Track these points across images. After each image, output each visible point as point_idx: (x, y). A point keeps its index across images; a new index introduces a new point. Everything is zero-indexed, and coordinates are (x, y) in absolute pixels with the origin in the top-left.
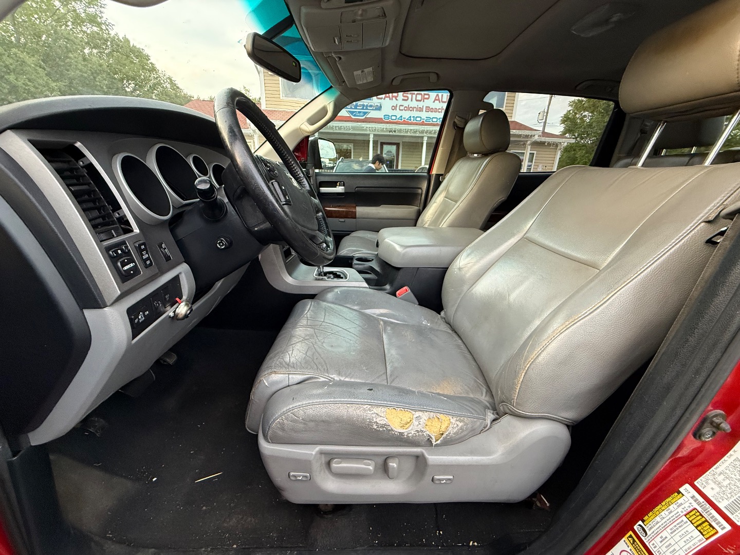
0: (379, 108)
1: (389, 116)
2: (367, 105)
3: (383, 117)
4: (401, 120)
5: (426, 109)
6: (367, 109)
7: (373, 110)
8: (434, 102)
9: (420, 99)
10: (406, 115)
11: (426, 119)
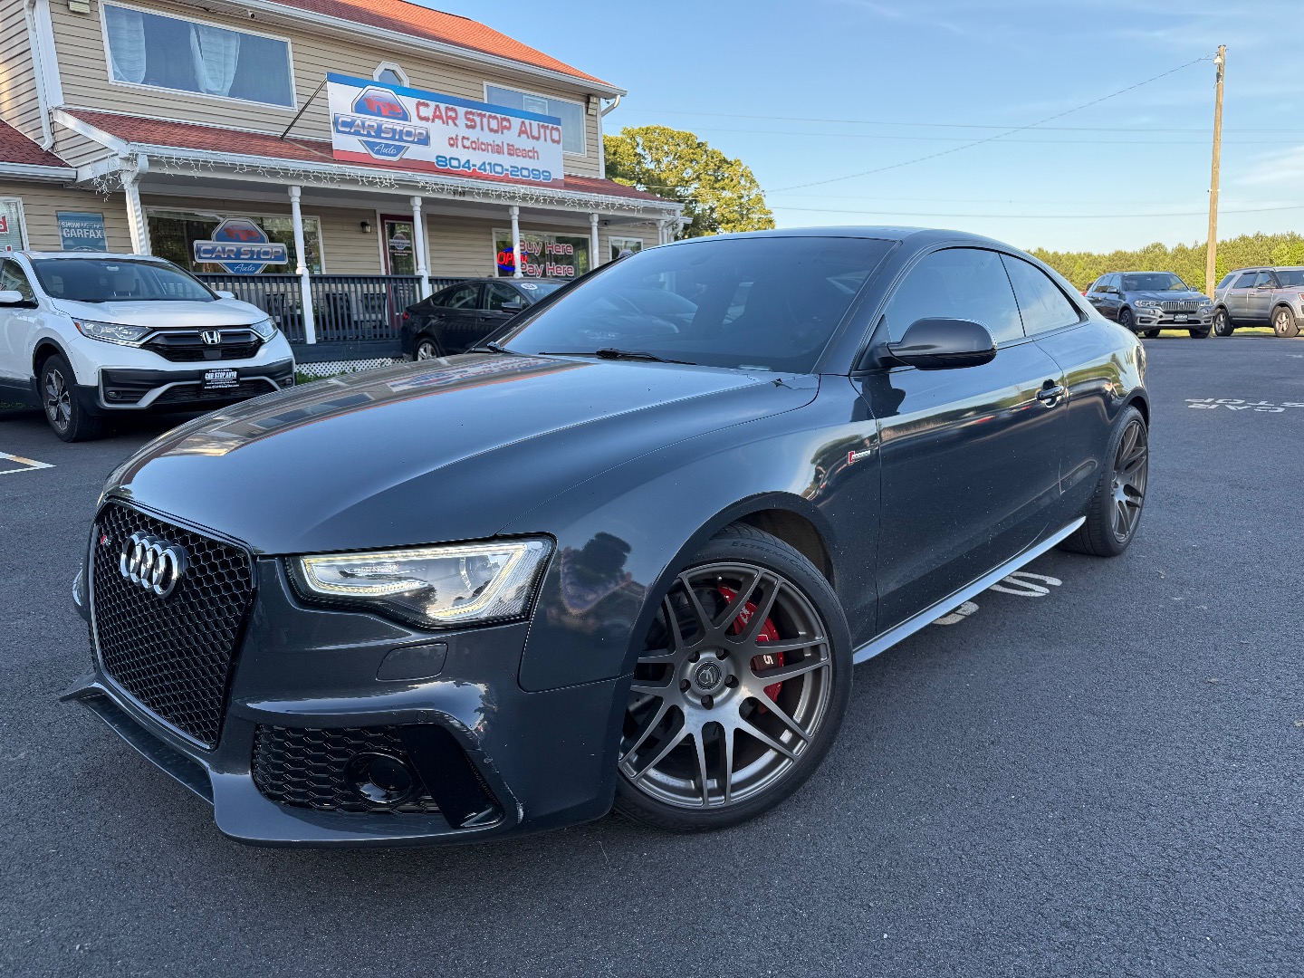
0: (424, 140)
1: (444, 157)
2: (401, 131)
3: (435, 161)
4: (469, 168)
5: (509, 149)
6: (401, 140)
7: (413, 142)
8: (519, 136)
9: (496, 128)
10: (477, 159)
11: (510, 169)
